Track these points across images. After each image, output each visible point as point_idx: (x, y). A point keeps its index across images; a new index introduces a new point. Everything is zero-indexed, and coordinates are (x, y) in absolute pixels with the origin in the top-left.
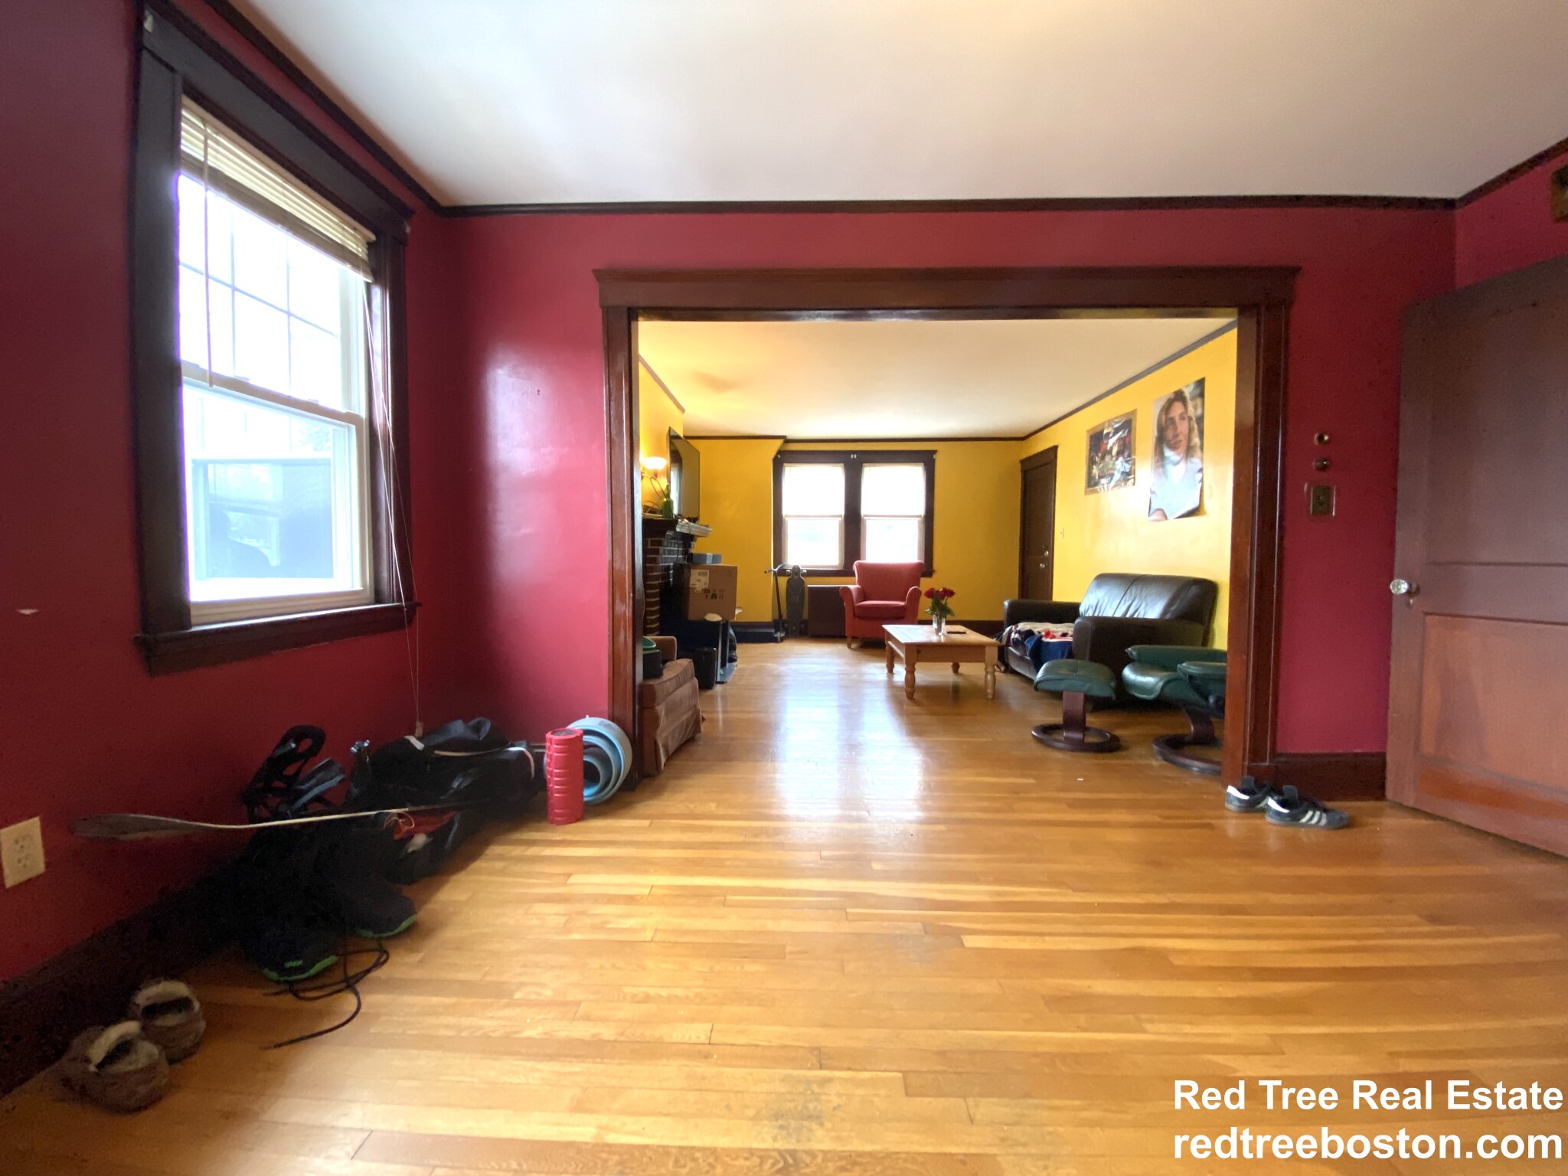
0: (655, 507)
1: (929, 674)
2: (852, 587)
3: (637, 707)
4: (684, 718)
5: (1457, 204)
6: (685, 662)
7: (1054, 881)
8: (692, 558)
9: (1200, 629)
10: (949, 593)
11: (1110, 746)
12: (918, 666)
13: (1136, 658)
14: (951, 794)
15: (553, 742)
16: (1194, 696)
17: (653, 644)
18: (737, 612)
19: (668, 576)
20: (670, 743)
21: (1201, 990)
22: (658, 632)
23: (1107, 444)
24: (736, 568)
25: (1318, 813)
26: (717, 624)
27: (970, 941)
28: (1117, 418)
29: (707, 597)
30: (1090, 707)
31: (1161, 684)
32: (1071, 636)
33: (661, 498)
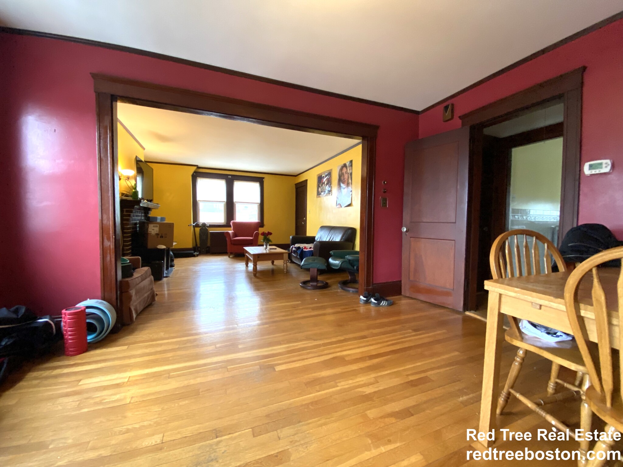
0: (128, 194)
1: (262, 266)
2: (230, 232)
3: (118, 292)
4: (146, 295)
5: (420, 113)
6: (146, 268)
7: (308, 338)
8: (149, 219)
9: (352, 244)
10: (270, 234)
11: (326, 286)
12: (258, 263)
13: (333, 255)
14: (271, 312)
15: (67, 314)
16: (350, 267)
17: (127, 261)
18: (174, 244)
19: (136, 228)
20: (138, 308)
21: (354, 367)
22: (131, 255)
23: (323, 180)
24: (173, 224)
25: (385, 301)
26: (164, 249)
27: (278, 368)
28: (326, 171)
29: (158, 237)
30: (319, 273)
31: (340, 263)
32: (313, 248)
33: (132, 190)
